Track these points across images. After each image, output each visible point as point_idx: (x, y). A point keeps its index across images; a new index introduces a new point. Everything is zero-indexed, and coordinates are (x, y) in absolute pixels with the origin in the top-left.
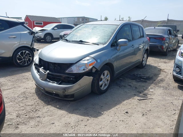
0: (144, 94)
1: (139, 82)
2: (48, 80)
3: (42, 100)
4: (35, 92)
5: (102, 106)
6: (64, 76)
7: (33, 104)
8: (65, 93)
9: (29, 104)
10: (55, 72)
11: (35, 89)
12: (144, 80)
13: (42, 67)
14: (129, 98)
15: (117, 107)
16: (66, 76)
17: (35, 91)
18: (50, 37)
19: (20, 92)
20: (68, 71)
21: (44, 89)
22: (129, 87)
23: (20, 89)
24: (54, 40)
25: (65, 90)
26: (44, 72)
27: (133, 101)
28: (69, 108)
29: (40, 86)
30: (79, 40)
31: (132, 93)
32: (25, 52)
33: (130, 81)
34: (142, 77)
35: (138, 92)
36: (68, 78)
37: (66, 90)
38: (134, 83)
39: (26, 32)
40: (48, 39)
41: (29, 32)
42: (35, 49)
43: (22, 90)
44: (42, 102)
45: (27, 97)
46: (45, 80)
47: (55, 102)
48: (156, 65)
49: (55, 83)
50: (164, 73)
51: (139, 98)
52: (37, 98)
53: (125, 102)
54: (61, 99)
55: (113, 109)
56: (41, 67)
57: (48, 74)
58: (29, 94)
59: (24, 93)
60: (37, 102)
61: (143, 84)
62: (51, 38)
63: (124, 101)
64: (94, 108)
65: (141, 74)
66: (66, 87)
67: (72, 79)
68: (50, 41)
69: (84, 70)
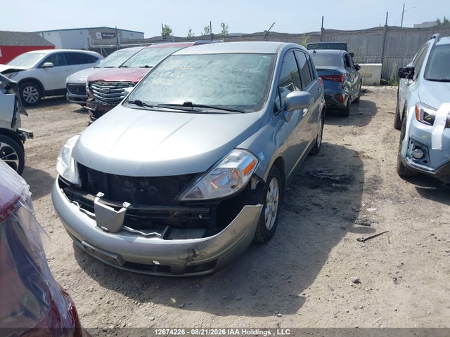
0: (362, 224)
1: (331, 192)
2: (132, 230)
3: (118, 290)
4: (78, 267)
5: (289, 278)
6: (177, 210)
8: (193, 260)
12: (339, 185)
13: (100, 194)
14: (336, 240)
15: (325, 270)
16: (184, 209)
18: (35, 90)
20: (188, 196)
21: (120, 256)
22: (317, 209)
24: (46, 97)
25: (194, 252)
26: (112, 209)
27: (349, 245)
28: (208, 299)
29: (104, 250)
31: (334, 224)
33: (311, 192)
34: (331, 178)
35: (346, 219)
36: (190, 214)
37: (197, 253)
38: (321, 196)
40: (30, 94)
42: (21, 132)
44: (120, 295)
46: (121, 231)
47: (157, 287)
48: (339, 142)
49: (155, 236)
50: (369, 160)
51: (359, 236)
52: (97, 285)
53: (334, 253)
54: (174, 278)
55: (319, 278)
57: (128, 211)
58: (64, 278)
60: (106, 299)
61: (344, 197)
63: (329, 250)
64: (272, 286)
65: (322, 169)
66: (197, 245)
67: (200, 217)
68: (35, 101)
69: (233, 187)
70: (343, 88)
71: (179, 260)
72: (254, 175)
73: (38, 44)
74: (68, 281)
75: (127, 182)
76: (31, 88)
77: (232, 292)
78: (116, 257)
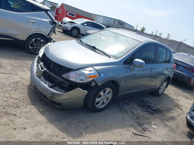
0: (142, 129)
1: (145, 111)
2: (42, 79)
3: (30, 97)
5: (88, 127)
6: (60, 79)
7: (18, 98)
8: (52, 98)
9: (15, 97)
10: (54, 73)
12: (151, 111)
14: (124, 127)
15: (105, 133)
16: (62, 80)
18: (77, 32)
19: (14, 81)
20: (65, 76)
22: (131, 114)
23: (15, 77)
24: (80, 36)
25: (53, 96)
26: (41, 69)
27: (126, 132)
30: (93, 46)
31: (131, 122)
33: (136, 107)
34: (151, 107)
35: (138, 123)
36: (63, 83)
37: (54, 96)
38: (139, 111)
39: (47, 20)
40: (75, 33)
41: (50, 21)
43: (17, 78)
44: (29, 99)
45: (17, 88)
46: (40, 77)
47: (42, 103)
48: (174, 97)
49: (46, 84)
50: (180, 110)
51: (135, 131)
52: (26, 93)
53: (116, 131)
54: (48, 103)
55: (99, 134)
56: (41, 62)
57: (45, 71)
58: (21, 85)
59: (17, 82)
60: (24, 98)
63: (116, 129)
64: (78, 126)
65: (152, 102)
66: (55, 93)
67: (65, 86)
69: (81, 80)
72: (94, 80)
73: (89, 17)
74: (21, 87)
77: (62, 119)
78: (34, 85)
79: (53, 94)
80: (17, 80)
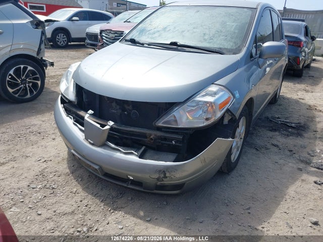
0: (318, 168)
1: (288, 135)
2: (113, 146)
3: (96, 195)
4: (68, 171)
5: (249, 209)
6: (154, 134)
7: (73, 208)
8: (163, 180)
9: (65, 209)
10: (127, 124)
11: (66, 162)
12: (295, 131)
13: (91, 112)
14: (294, 179)
15: (283, 206)
16: (159, 134)
17: (69, 168)
18: (65, 37)
19: (32, 173)
20: (164, 123)
21: (101, 167)
22: (276, 149)
23: (28, 163)
24: (72, 43)
25: (165, 174)
26: (99, 126)
27: (306, 186)
28: (173, 218)
29: (88, 160)
30: (169, 43)
31: (290, 164)
32: (25, 68)
33: (270, 134)
34: (288, 124)
35: (302, 161)
36: (165, 139)
37: (168, 175)
38: (280, 139)
39: (25, 21)
40: (61, 39)
42: (45, 61)
43: (32, 166)
44: (97, 201)
45: (53, 188)
46: (103, 145)
47: (130, 199)
48: (294, 96)
49: (131, 154)
50: (321, 114)
52: (80, 188)
53: (291, 190)
54: (144, 192)
55: (278, 213)
56: (86, 111)
57: (112, 129)
58: (56, 178)
59: (42, 174)
60: (85, 202)
61: (299, 141)
62: (66, 39)
63: (287, 188)
64: (233, 214)
65: (279, 116)
66: (168, 167)
67: (174, 142)
68: (64, 44)
69: (207, 119)
70: (301, 52)
71: (150, 178)
72: (228, 110)
74: (58, 181)
75: (114, 104)
76: (62, 35)
77: (195, 214)
78: (97, 167)
79: (164, 171)
80: (37, 169)
